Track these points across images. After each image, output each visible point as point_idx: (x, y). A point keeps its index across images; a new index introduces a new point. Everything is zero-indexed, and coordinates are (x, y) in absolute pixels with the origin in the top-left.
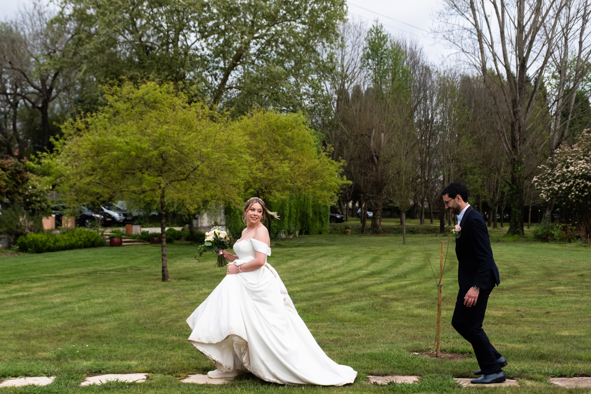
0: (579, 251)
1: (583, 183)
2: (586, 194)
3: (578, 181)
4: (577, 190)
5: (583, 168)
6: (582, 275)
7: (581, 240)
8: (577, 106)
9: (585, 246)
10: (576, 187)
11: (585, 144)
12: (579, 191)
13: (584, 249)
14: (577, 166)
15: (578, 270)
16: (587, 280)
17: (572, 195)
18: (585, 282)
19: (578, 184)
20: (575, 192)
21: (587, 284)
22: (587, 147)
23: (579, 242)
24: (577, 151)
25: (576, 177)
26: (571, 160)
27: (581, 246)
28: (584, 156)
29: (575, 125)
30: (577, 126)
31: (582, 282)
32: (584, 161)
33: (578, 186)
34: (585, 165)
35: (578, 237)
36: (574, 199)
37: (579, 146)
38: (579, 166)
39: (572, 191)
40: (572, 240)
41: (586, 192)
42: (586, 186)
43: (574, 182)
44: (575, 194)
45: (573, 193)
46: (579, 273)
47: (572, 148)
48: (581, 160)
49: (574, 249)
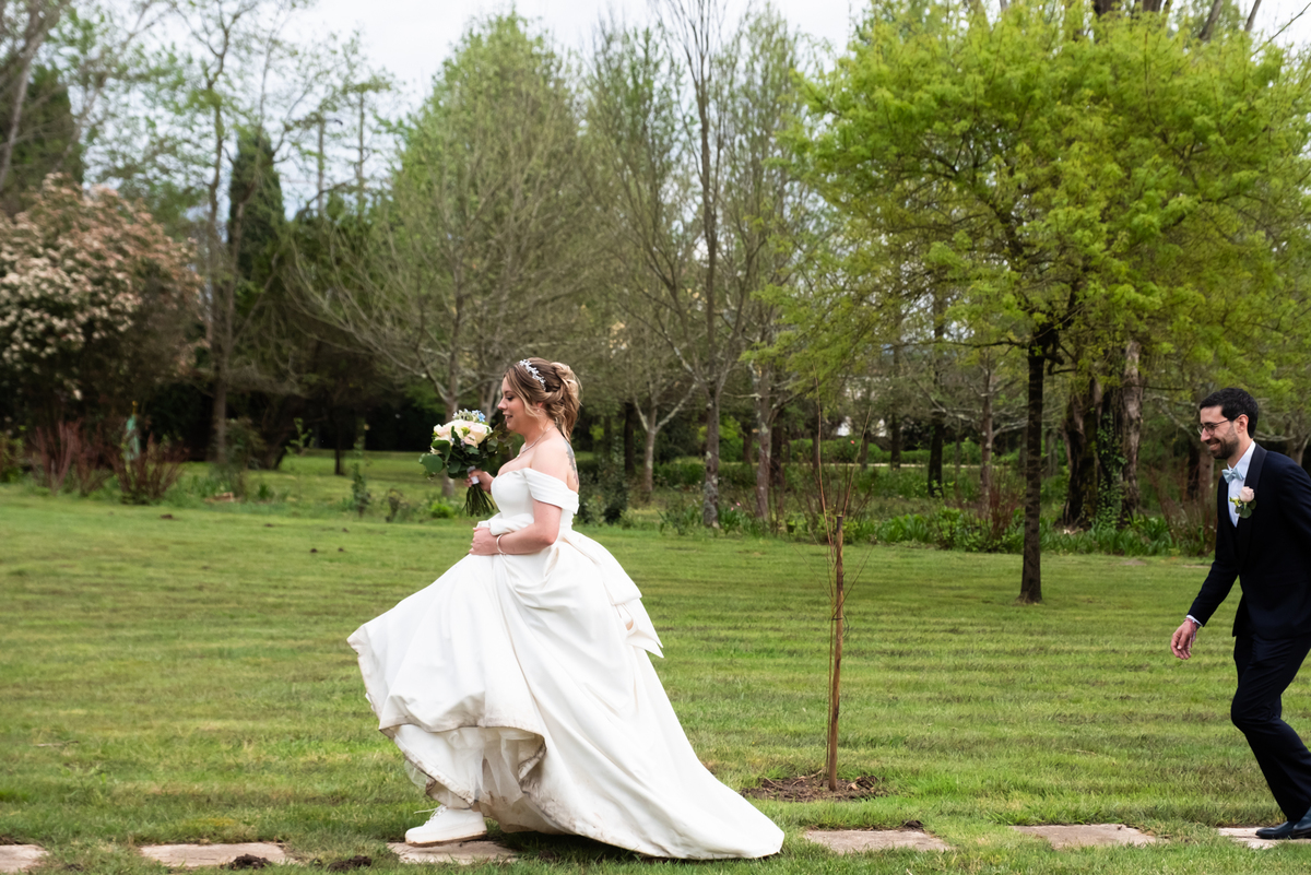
0: (25, 506)
1: (41, 320)
2: (49, 350)
3: (30, 314)
4: (26, 340)
5: (43, 280)
6: (20, 573)
7: (36, 477)
8: (31, 108)
9: (44, 495)
10: (24, 332)
11: (49, 215)
12: (33, 342)
13: (40, 501)
14: (26, 274)
15: (14, 560)
16: (30, 586)
17: (13, 352)
18: (24, 591)
19: (30, 323)
20: (20, 345)
21: (28, 597)
22: (53, 223)
23: (30, 482)
24: (26, 233)
25: (24, 304)
26: (11, 254)
27: (32, 492)
28: (46, 246)
29: (28, 159)
30: (31, 162)
31: (16, 591)
32: (45, 261)
33: (29, 328)
34: (49, 273)
35: (27, 469)
36: (17, 362)
37: (32, 219)
38: (32, 273)
39: (13, 341)
40: (12, 477)
41: (50, 345)
42: (50, 330)
43: (19, 317)
44: (22, 351)
45: (15, 347)
46: (15, 568)
47: (15, 223)
48: (37, 256)
49: (14, 500)
